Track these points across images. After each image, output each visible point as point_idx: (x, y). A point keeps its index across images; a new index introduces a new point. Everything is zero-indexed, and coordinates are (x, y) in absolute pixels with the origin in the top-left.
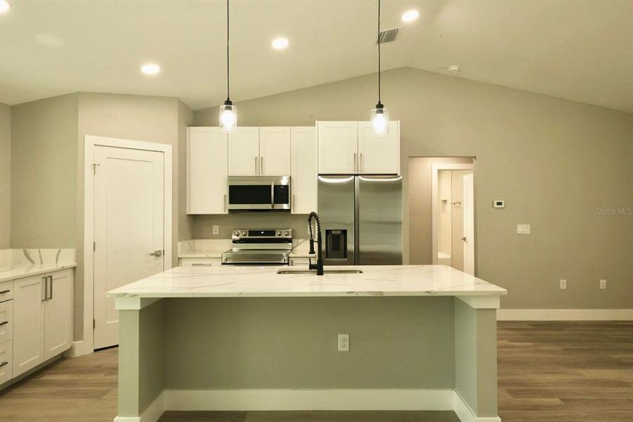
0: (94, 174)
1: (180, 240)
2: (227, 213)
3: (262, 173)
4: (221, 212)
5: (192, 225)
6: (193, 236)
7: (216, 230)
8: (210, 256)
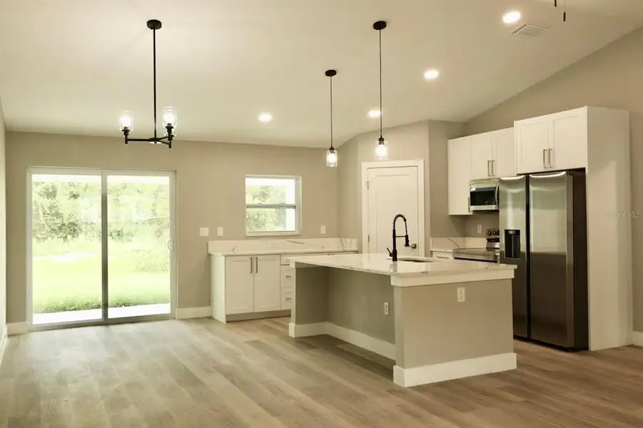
1: (432, 236)
2: (471, 213)
3: (493, 175)
4: (467, 213)
5: (462, 224)
6: (465, 234)
7: (480, 229)
8: (448, 251)
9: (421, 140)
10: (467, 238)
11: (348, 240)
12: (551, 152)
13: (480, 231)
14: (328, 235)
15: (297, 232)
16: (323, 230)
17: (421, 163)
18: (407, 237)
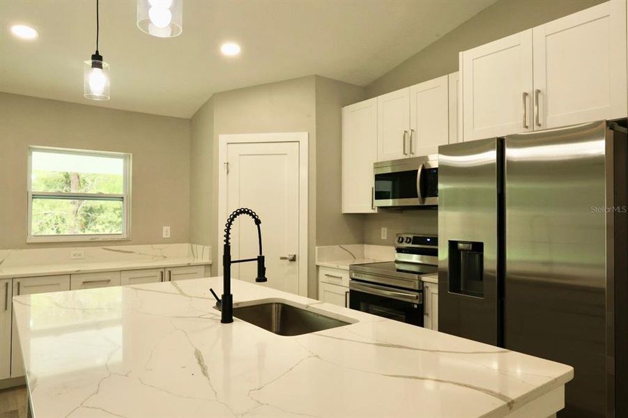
0: (228, 173)
1: (318, 243)
2: (376, 211)
3: (411, 153)
4: (369, 211)
5: (360, 225)
6: (363, 240)
7: (384, 233)
8: (341, 267)
9: (304, 105)
10: (365, 245)
11: (200, 247)
12: (540, 97)
13: (384, 237)
14: (174, 240)
15: (125, 236)
16: (166, 232)
17: (303, 137)
18: (261, 260)
